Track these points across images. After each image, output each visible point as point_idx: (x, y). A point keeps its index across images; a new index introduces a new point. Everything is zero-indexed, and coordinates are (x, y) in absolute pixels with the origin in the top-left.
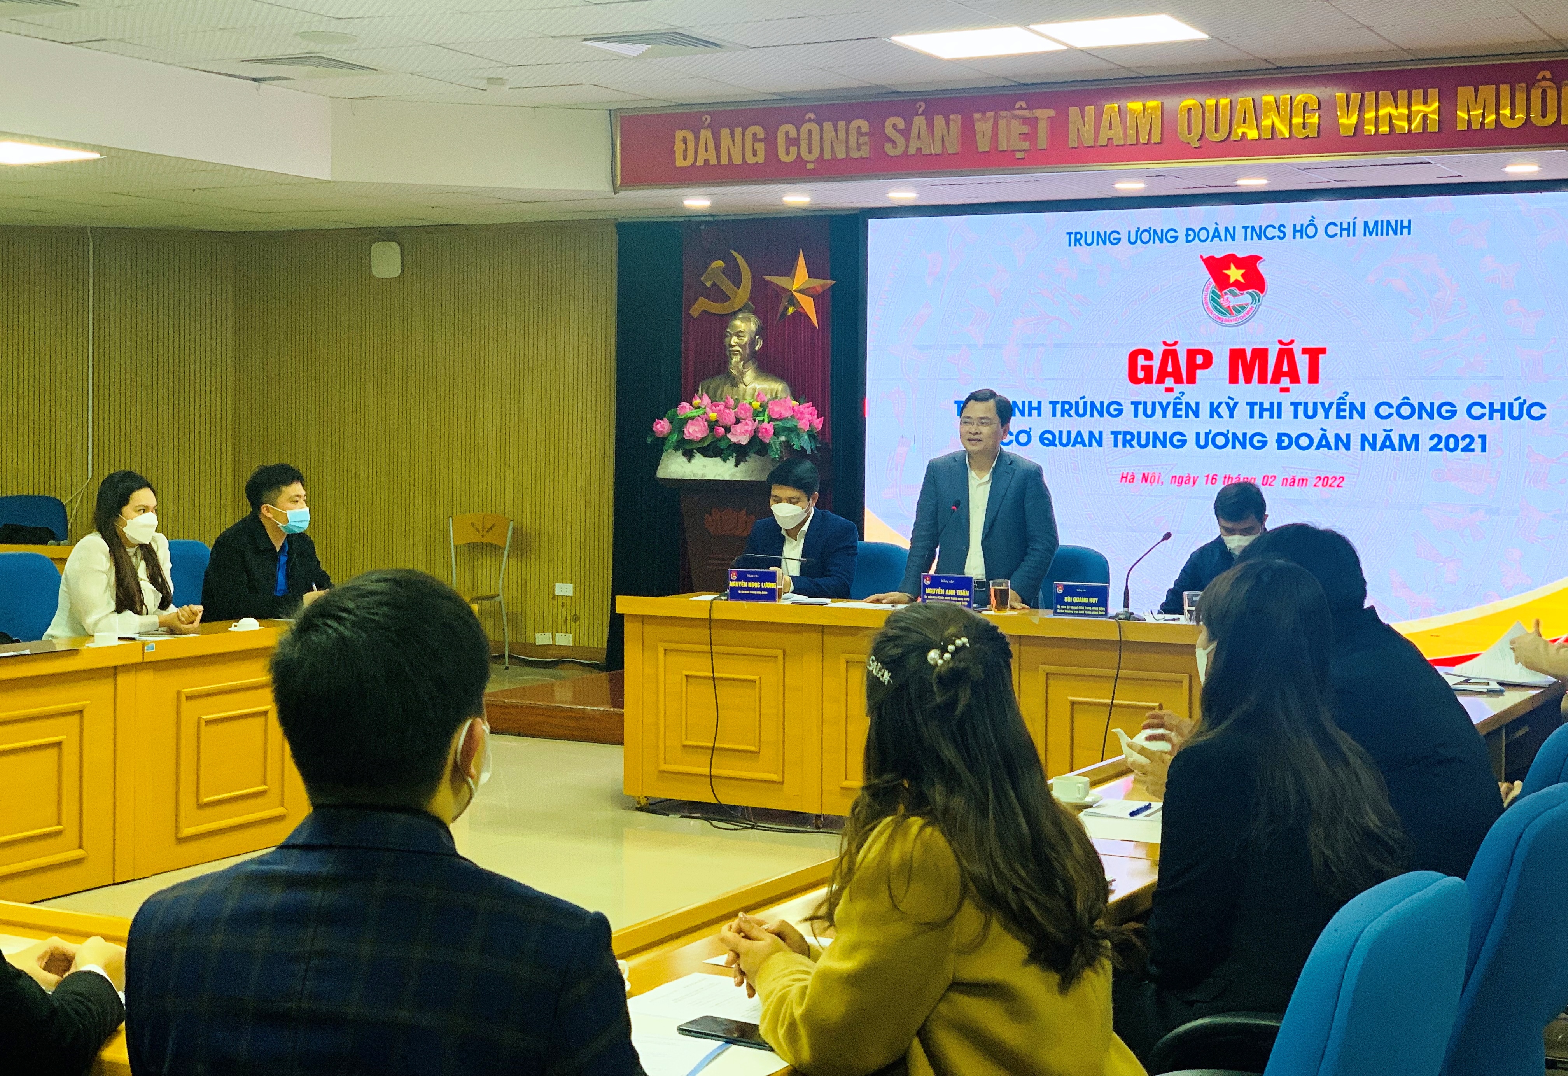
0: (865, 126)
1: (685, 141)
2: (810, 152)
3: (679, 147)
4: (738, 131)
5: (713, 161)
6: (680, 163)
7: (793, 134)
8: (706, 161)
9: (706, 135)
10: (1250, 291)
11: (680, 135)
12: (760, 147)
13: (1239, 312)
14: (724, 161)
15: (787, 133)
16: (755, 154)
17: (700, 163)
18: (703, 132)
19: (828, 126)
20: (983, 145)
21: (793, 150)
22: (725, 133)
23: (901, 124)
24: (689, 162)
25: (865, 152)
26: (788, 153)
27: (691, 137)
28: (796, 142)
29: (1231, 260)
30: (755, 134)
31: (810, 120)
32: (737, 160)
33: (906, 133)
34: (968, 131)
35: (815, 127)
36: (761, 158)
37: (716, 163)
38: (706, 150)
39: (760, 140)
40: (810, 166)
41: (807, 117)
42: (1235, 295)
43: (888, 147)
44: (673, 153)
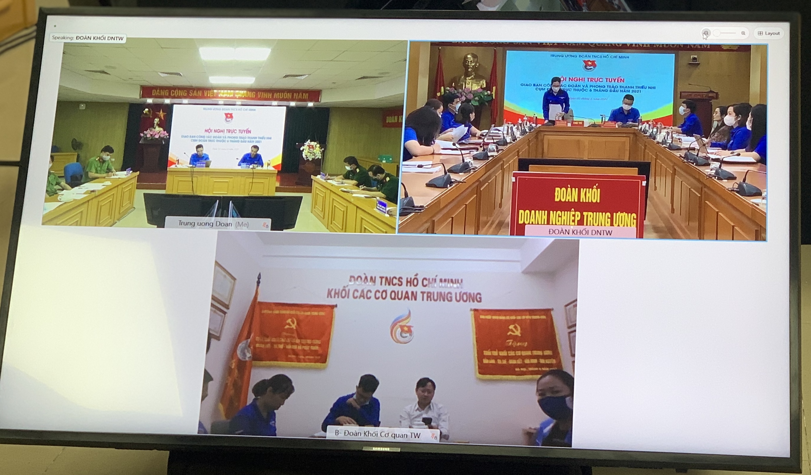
0: (186, 91)
6: (153, 95)
7: (174, 91)
9: (158, 90)
11: (153, 91)
12: (168, 93)
20: (205, 95)
27: (155, 91)
28: (174, 93)
29: (228, 114)
33: (193, 93)
34: (203, 93)
35: (177, 91)
36: (168, 95)
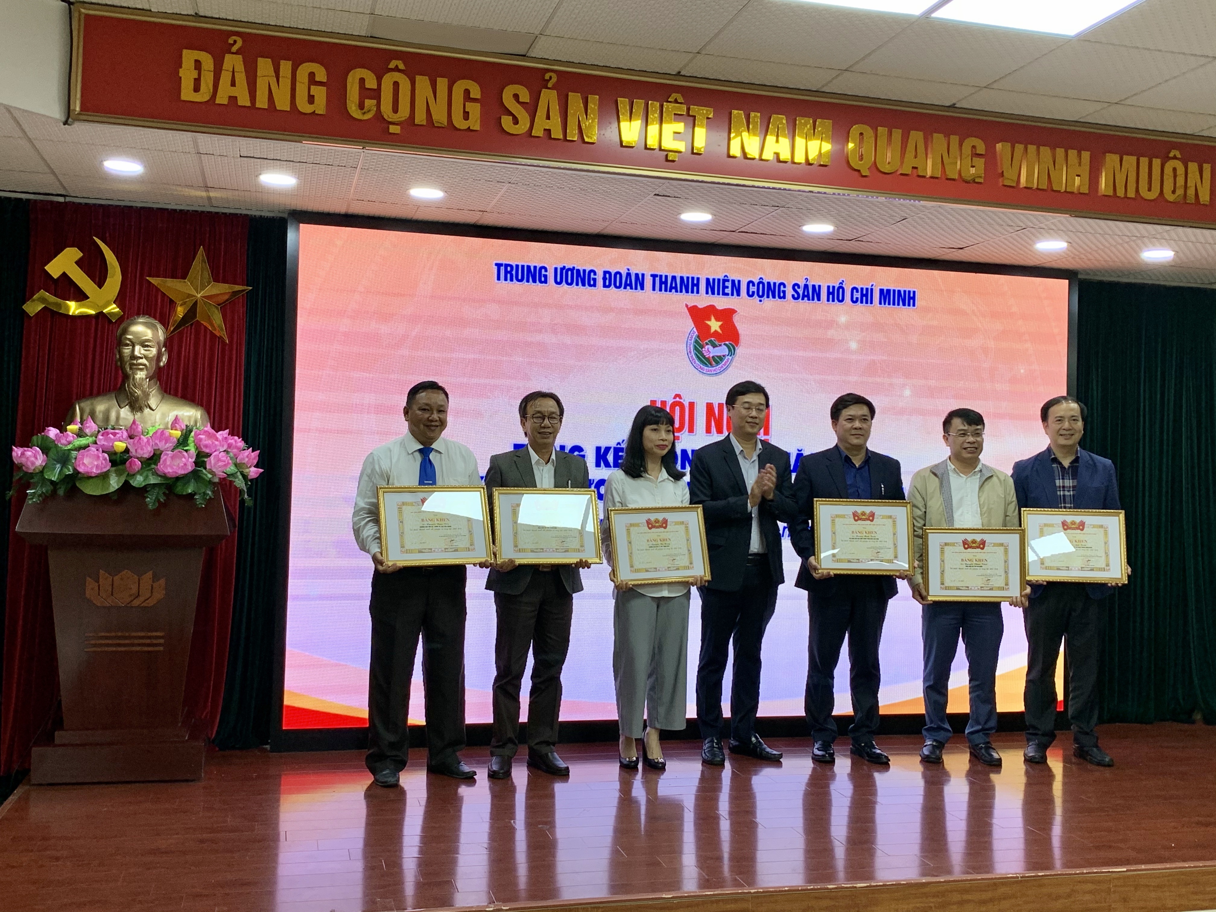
0: (475, 89)
1: (198, 64)
2: (395, 110)
3: (187, 74)
4: (286, 67)
5: (244, 100)
6: (187, 94)
7: (371, 83)
8: (233, 99)
9: (234, 63)
10: (727, 343)
11: (189, 57)
12: (320, 93)
13: (717, 363)
14: (262, 102)
15: (362, 81)
16: (311, 99)
17: (222, 99)
18: (228, 57)
19: (422, 82)
21: (370, 103)
22: (264, 66)
23: (525, 96)
24: (203, 96)
25: (475, 123)
26: (361, 106)
27: (208, 62)
28: (376, 94)
30: (312, 75)
31: (396, 69)
32: (283, 104)
33: (532, 109)
35: (403, 80)
36: (320, 106)
37: (248, 104)
38: (233, 84)
39: (321, 84)
40: (393, 129)
41: (392, 65)
42: (714, 346)
43: (506, 122)
44: (179, 80)
